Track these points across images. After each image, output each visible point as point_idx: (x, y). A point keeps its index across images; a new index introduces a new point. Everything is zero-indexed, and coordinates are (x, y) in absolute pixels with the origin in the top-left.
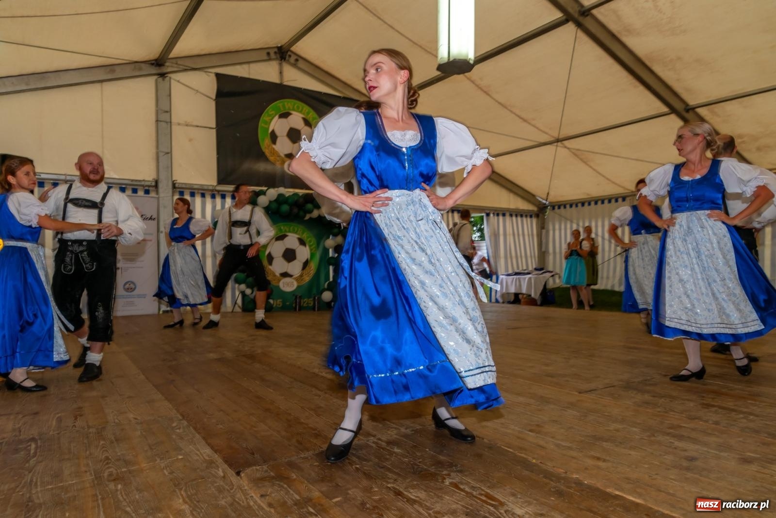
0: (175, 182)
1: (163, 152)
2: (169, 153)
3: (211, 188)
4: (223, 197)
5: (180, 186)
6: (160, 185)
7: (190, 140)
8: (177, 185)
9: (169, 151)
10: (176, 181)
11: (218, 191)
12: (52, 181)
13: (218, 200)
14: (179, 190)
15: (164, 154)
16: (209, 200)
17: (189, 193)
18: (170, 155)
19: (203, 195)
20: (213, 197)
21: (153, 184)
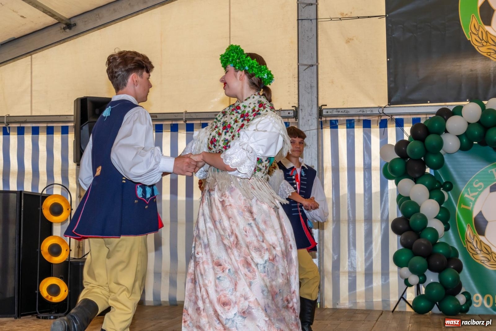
0: (323, 107)
1: (305, 65)
2: (314, 66)
3: (376, 111)
4: (400, 123)
5: (329, 114)
6: (301, 114)
7: (348, 41)
8: (324, 113)
9: (314, 62)
10: (326, 105)
11: (391, 115)
12: (170, 123)
13: (392, 131)
14: (329, 119)
15: (306, 67)
16: (375, 131)
17: (345, 122)
18: (315, 67)
19: (367, 124)
20: (383, 124)
21: (292, 114)
